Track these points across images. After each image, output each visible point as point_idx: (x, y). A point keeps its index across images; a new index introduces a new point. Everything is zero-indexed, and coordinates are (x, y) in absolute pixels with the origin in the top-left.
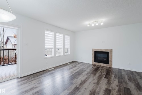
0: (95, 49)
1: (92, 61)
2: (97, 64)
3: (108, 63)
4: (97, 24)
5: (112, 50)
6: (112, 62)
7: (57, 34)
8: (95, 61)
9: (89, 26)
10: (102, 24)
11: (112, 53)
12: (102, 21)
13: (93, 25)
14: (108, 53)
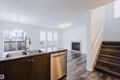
0: (72, 41)
1: (71, 49)
2: (73, 51)
3: (79, 50)
4: (66, 27)
5: (81, 41)
7: (48, 33)
8: (72, 49)
9: (62, 28)
10: (68, 26)
13: (64, 27)
14: (79, 43)
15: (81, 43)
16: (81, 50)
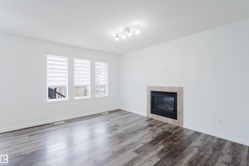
0: (152, 87)
1: (148, 111)
2: (155, 117)
3: (176, 118)
4: (130, 35)
5: (182, 88)
6: (182, 114)
7: (76, 60)
8: (152, 112)
9: (117, 39)
10: (138, 32)
11: (182, 96)
12: (138, 27)
13: (124, 37)
14: (174, 95)
15: (182, 92)
16: (182, 118)
